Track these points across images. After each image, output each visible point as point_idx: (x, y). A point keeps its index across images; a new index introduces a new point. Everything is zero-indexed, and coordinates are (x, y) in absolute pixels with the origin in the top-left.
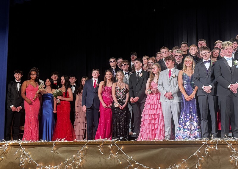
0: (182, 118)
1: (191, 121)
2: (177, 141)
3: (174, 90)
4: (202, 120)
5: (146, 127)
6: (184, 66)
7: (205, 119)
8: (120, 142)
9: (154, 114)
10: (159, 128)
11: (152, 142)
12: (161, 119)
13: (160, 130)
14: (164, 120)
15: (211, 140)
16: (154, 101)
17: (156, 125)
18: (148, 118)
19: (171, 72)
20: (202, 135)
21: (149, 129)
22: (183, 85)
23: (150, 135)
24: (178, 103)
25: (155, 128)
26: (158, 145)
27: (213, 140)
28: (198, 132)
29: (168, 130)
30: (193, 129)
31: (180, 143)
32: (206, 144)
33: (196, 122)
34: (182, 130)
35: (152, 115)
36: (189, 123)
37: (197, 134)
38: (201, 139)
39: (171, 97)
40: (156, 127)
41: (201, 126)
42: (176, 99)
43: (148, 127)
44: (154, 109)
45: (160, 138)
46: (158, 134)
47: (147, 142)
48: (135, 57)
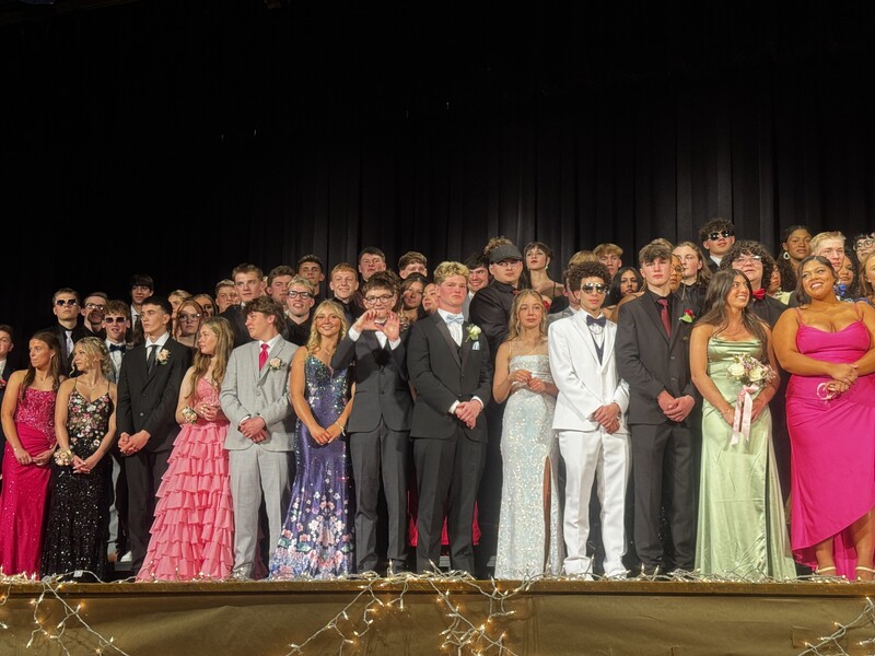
0: (296, 506)
1: (327, 518)
2: (273, 584)
3: (274, 409)
4: (360, 513)
5: (171, 535)
6: (313, 333)
7: (369, 511)
8: (72, 586)
9: (200, 493)
10: (216, 538)
11: (189, 585)
12: (225, 509)
13: (220, 545)
14: (232, 513)
15: (387, 579)
16: (204, 446)
17: (207, 529)
18: (179, 505)
19: (269, 351)
20: (358, 563)
21: (181, 542)
22: (306, 394)
23: (184, 562)
24: (284, 456)
25: (200, 540)
26: (211, 597)
27: (391, 578)
28: (344, 553)
29: (244, 545)
30: (330, 545)
31: (286, 588)
32: (368, 592)
33: (340, 522)
34: (291, 548)
35: (192, 494)
36: (317, 523)
37: (340, 561)
38: (354, 575)
39: (262, 434)
40: (205, 536)
41: (354, 535)
42: (280, 442)
43: (176, 537)
44: (200, 475)
45: (216, 573)
46: (211, 561)
47: (173, 585)
48: (147, 293)
